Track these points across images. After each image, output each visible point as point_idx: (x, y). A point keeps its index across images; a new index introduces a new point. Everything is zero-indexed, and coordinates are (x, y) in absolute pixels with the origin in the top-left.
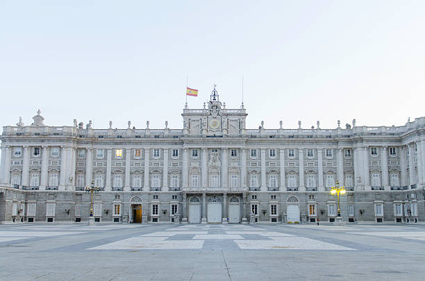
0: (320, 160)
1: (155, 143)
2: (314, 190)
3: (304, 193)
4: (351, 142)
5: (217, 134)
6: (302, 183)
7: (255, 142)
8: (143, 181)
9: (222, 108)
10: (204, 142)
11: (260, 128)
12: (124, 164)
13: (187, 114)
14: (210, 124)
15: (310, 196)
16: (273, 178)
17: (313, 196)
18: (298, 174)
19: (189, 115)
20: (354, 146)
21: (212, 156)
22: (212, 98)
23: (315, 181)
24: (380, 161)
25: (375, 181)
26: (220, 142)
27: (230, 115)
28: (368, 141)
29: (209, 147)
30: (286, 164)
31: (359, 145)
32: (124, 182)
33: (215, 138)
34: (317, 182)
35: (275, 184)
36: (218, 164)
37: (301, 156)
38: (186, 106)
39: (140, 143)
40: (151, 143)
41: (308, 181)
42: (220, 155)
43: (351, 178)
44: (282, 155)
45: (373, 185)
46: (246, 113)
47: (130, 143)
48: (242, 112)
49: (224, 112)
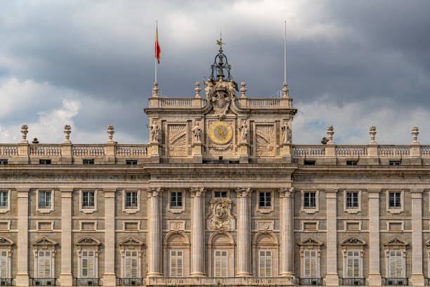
1: (85, 175)
5: (227, 155)
6: (418, 268)
7: (314, 174)
8: (57, 264)
9: (239, 94)
10: (197, 175)
11: (324, 141)
12: (15, 224)
13: (159, 110)
14: (211, 133)
16: (353, 257)
18: (409, 247)
19: (162, 111)
22: (216, 72)
26: (234, 174)
27: (258, 111)
29: (208, 185)
30: (386, 225)
32: (13, 265)
33: (222, 166)
35: (356, 270)
36: (229, 224)
37: (418, 207)
39: (51, 175)
40: (76, 175)
42: (233, 204)
44: (373, 205)
46: (294, 107)
47: (26, 174)
48: (284, 105)
49: (243, 104)
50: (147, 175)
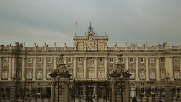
0: (147, 64)
2: (144, 80)
3: (138, 82)
4: (164, 54)
5: (92, 50)
6: (137, 76)
7: (113, 54)
9: (95, 35)
10: (85, 54)
12: (43, 66)
13: (76, 39)
14: (88, 44)
15: (142, 83)
17: (143, 83)
18: (135, 71)
19: (77, 39)
20: (166, 56)
21: (89, 62)
22: (90, 30)
23: (144, 75)
24: (179, 65)
25: (176, 75)
26: (94, 54)
27: (99, 39)
28: (173, 54)
29: (88, 57)
30: (129, 66)
31: (168, 56)
32: (43, 75)
33: (91, 52)
34: (145, 76)
36: (93, 66)
37: (137, 62)
38: (76, 35)
39: (51, 54)
41: (140, 75)
42: (94, 61)
43: (164, 74)
44: (127, 61)
45: (175, 78)
46: (108, 38)
47: (46, 54)
48: (105, 38)
49: (96, 37)
50: (73, 54)
